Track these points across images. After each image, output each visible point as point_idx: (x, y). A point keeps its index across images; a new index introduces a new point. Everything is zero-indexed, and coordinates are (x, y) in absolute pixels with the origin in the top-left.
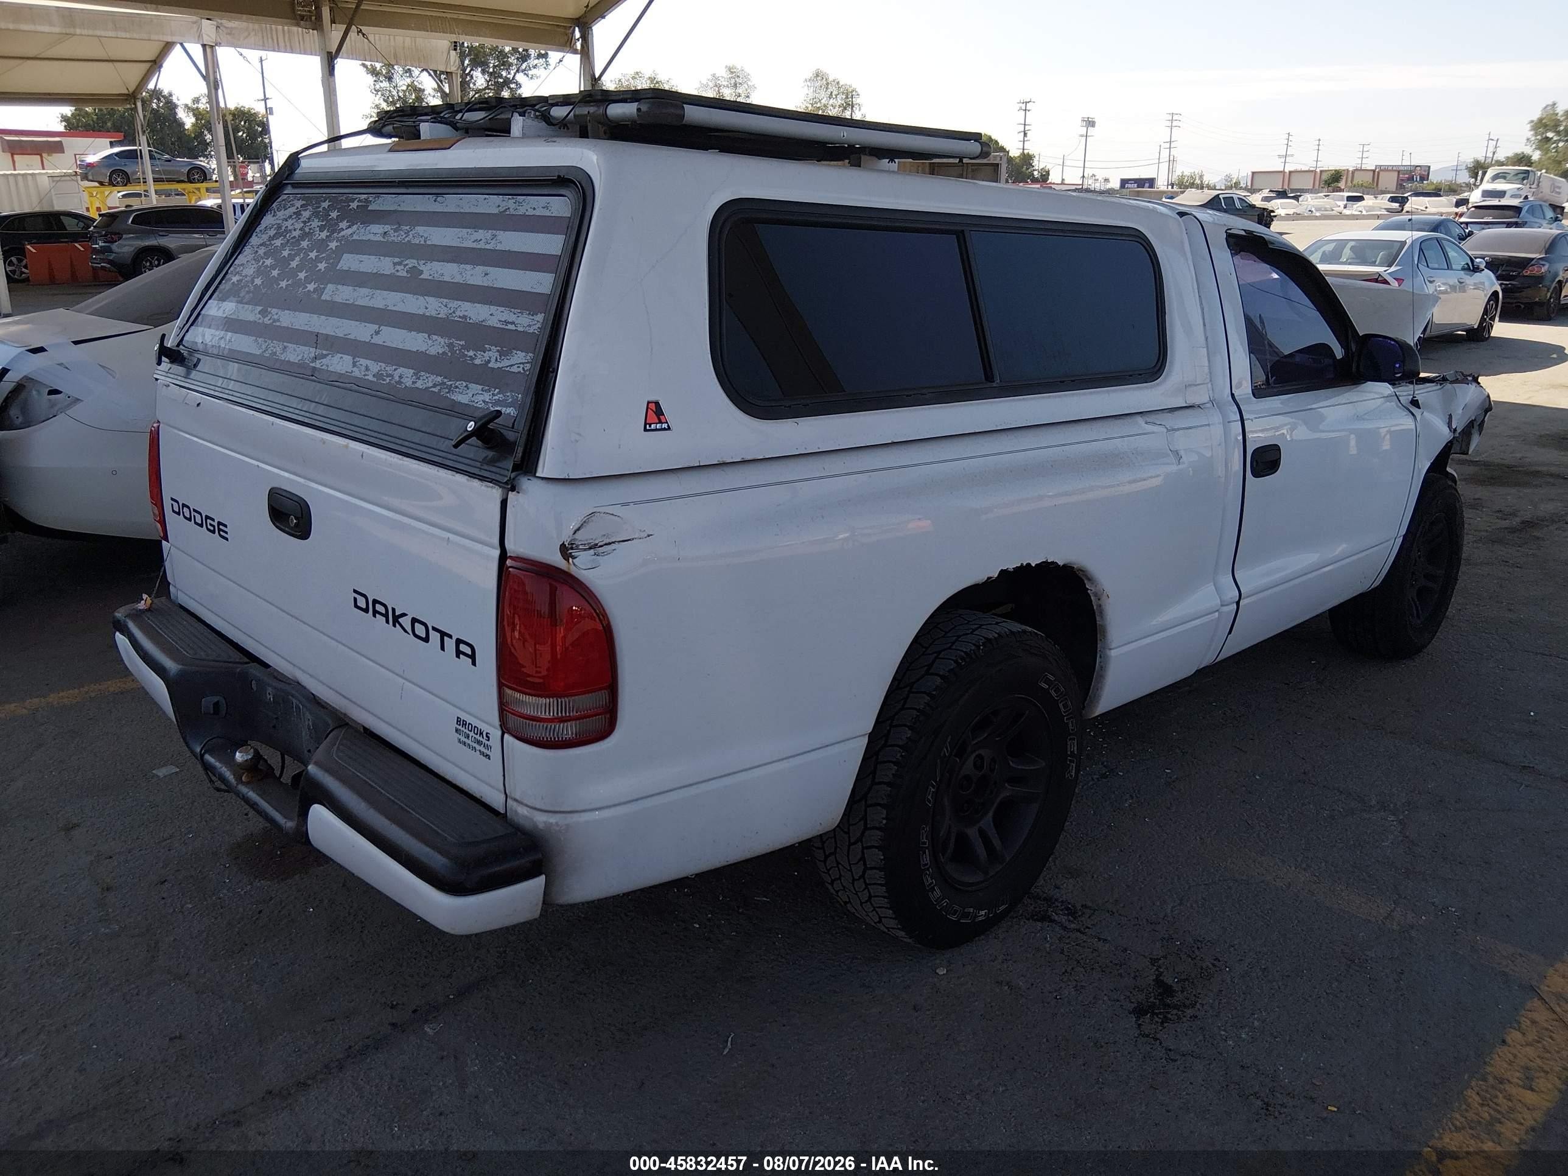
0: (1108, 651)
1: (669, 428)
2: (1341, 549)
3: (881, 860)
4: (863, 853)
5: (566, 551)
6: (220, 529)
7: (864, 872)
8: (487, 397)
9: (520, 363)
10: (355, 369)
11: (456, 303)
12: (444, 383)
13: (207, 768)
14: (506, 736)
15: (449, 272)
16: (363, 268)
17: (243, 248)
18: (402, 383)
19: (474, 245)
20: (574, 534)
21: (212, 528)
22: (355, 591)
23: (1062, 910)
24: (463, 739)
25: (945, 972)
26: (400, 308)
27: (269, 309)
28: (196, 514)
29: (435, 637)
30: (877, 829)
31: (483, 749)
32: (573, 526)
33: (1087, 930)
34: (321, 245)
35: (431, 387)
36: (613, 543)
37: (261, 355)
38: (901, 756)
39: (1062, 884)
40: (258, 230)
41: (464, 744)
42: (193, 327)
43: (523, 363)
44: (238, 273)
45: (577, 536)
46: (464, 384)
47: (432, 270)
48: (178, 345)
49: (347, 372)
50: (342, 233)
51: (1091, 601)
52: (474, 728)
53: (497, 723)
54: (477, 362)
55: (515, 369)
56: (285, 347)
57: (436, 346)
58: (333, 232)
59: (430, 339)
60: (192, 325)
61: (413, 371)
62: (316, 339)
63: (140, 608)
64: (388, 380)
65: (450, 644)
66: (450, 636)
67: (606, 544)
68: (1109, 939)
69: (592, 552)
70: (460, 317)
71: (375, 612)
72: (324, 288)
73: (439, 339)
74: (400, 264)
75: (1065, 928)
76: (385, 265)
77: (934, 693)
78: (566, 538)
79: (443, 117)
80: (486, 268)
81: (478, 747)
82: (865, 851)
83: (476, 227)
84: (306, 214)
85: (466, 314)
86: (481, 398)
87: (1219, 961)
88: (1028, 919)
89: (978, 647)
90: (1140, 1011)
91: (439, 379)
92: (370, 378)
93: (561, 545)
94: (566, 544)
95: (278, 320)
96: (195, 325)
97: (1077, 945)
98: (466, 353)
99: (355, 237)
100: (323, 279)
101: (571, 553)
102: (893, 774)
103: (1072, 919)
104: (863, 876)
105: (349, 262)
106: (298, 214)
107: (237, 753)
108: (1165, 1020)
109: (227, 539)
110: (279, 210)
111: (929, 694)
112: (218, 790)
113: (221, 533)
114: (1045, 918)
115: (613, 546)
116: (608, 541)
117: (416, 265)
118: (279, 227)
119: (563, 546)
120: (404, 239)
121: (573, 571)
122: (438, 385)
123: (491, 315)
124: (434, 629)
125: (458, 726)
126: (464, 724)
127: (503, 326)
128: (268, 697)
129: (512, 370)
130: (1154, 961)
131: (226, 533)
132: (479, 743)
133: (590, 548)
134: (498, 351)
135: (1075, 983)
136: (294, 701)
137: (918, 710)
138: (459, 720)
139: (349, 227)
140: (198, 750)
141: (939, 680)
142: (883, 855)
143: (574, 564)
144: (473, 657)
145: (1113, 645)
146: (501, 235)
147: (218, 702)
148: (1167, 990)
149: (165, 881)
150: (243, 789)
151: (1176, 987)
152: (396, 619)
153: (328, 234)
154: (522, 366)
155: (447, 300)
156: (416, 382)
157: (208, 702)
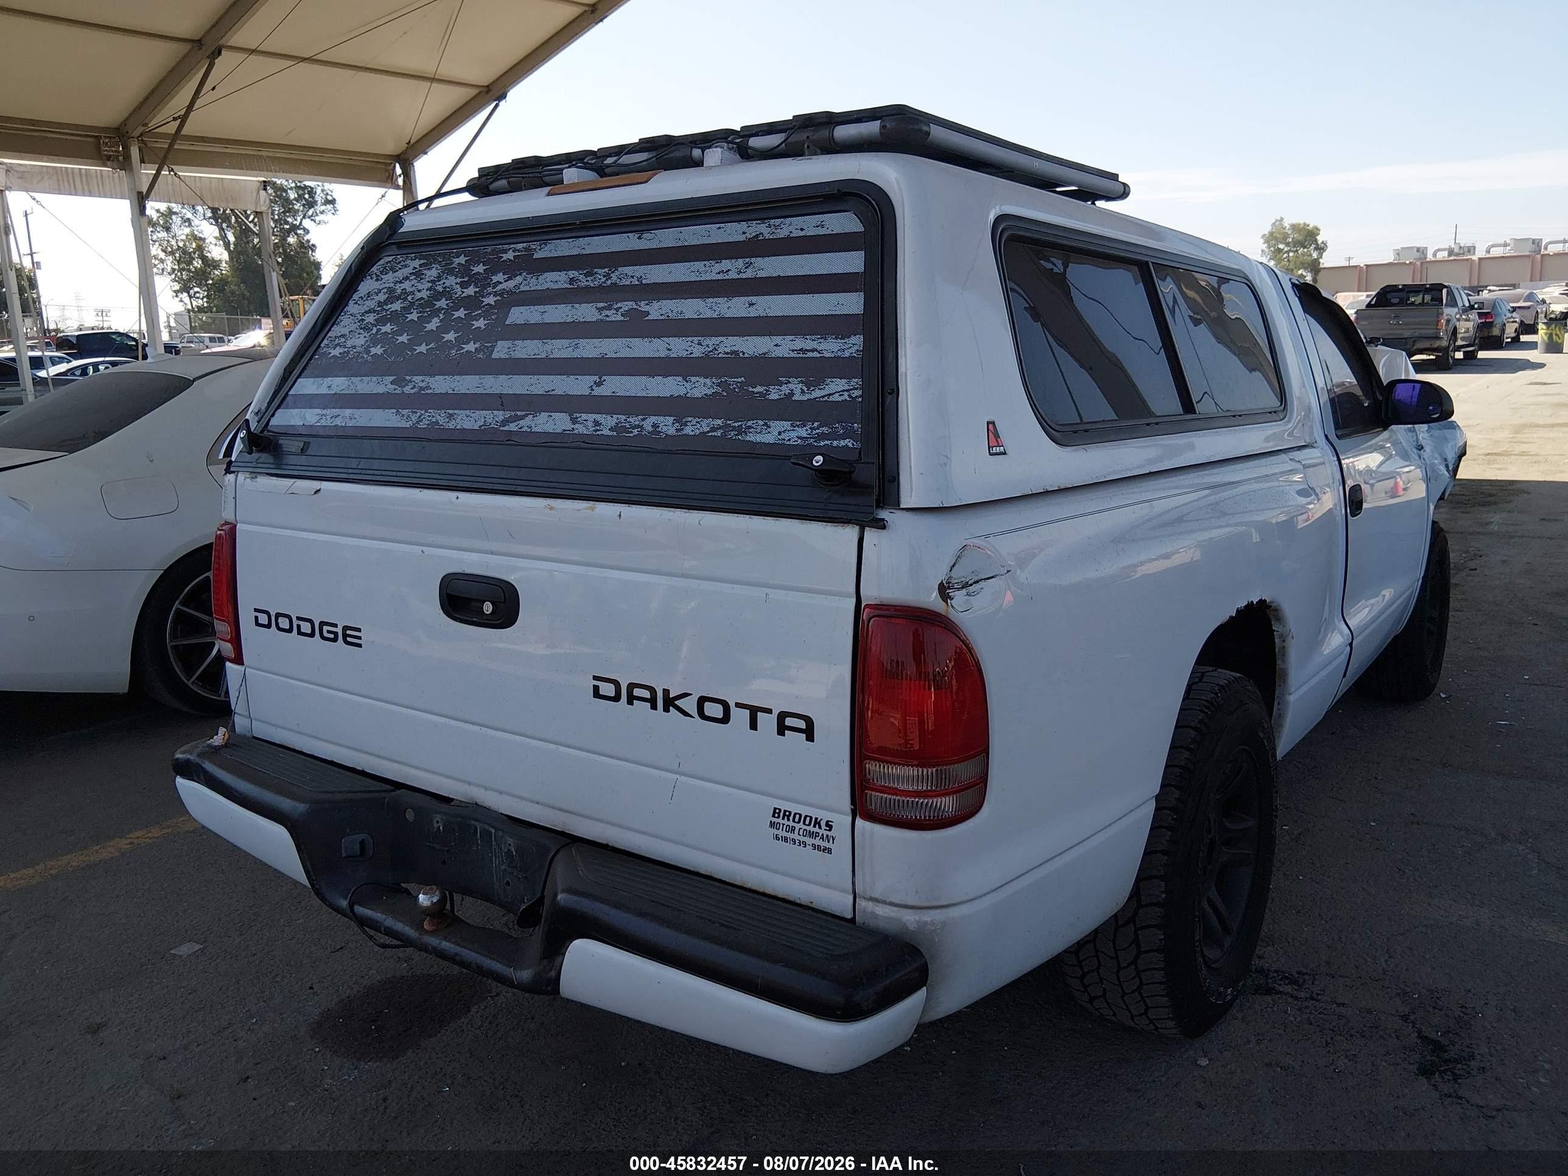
0: (1287, 697)
1: (1005, 453)
2: (1388, 593)
3: (1160, 940)
4: (1137, 936)
5: (944, 591)
6: (350, 636)
7: (1137, 957)
8: (803, 432)
9: (844, 391)
10: (577, 426)
11: (715, 340)
12: (727, 426)
13: (363, 922)
14: (859, 821)
15: (692, 308)
16: (548, 318)
17: (337, 318)
18: (660, 432)
19: (720, 277)
20: (951, 571)
21: (332, 636)
22: (595, 678)
23: (1281, 980)
24: (782, 833)
25: (1208, 1062)
26: (625, 353)
27: (408, 378)
28: (301, 623)
29: (740, 717)
30: (1155, 905)
31: (817, 841)
32: (949, 560)
33: (1320, 997)
34: (470, 304)
35: (708, 432)
36: (981, 580)
37: (414, 428)
38: (1173, 819)
39: (1264, 954)
40: (355, 297)
41: (786, 840)
42: (279, 410)
43: (847, 391)
44: (338, 345)
45: (953, 574)
46: (761, 422)
47: (658, 310)
48: (262, 432)
49: (564, 430)
50: (500, 287)
51: (1275, 643)
52: (799, 818)
53: (846, 805)
54: (774, 396)
55: (836, 398)
56: (451, 415)
57: (701, 387)
58: (484, 287)
59: (687, 382)
60: (278, 407)
61: (672, 418)
62: (500, 401)
63: (217, 744)
64: (636, 432)
65: (767, 722)
66: (769, 711)
67: (975, 583)
68: (1347, 1002)
69: (964, 591)
70: (727, 353)
71: (631, 699)
72: (493, 347)
73: (702, 380)
74: (609, 308)
75: (1296, 998)
76: (587, 312)
77: (1192, 746)
78: (942, 577)
79: (587, 163)
80: (750, 298)
81: (809, 841)
82: (1139, 932)
83: (718, 259)
84: (433, 273)
85: (735, 348)
86: (794, 434)
87: (1466, 1008)
88: (1254, 994)
89: (1216, 694)
90: (1426, 1071)
91: (719, 422)
92: (606, 432)
93: (940, 584)
94: (944, 582)
95: (428, 388)
96: (283, 405)
97: (1319, 1013)
98: (751, 389)
99: (523, 288)
100: (488, 337)
101: (948, 593)
102: (1167, 841)
103: (1297, 988)
104: (1134, 962)
105: (518, 315)
106: (418, 275)
107: (421, 895)
108: (1456, 1078)
109: (360, 646)
110: (384, 271)
111: (1188, 749)
112: (384, 946)
113: (349, 639)
114: (1269, 991)
115: (982, 584)
116: (976, 578)
117: (635, 306)
118: (391, 290)
119: (941, 585)
120: (604, 283)
121: (953, 615)
122: (718, 429)
123: (776, 345)
124: (738, 705)
125: (774, 820)
126: (787, 815)
127: (801, 355)
128: (436, 825)
129: (831, 399)
130: (1405, 1018)
131: (359, 638)
132: (812, 835)
133: (963, 588)
134: (801, 382)
135: (1343, 1053)
136: (479, 825)
137: (1180, 767)
138: (776, 812)
139: (510, 279)
140: (344, 903)
141: (1193, 733)
142: (1164, 934)
143: (952, 606)
144: (809, 733)
145: (1293, 689)
146: (758, 262)
147: (363, 840)
148: (1438, 1047)
149: (248, 1078)
150: (433, 941)
151: (1444, 1041)
152: (670, 702)
153: (477, 290)
154: (846, 394)
155: (700, 338)
156: (682, 429)
157: (351, 843)
